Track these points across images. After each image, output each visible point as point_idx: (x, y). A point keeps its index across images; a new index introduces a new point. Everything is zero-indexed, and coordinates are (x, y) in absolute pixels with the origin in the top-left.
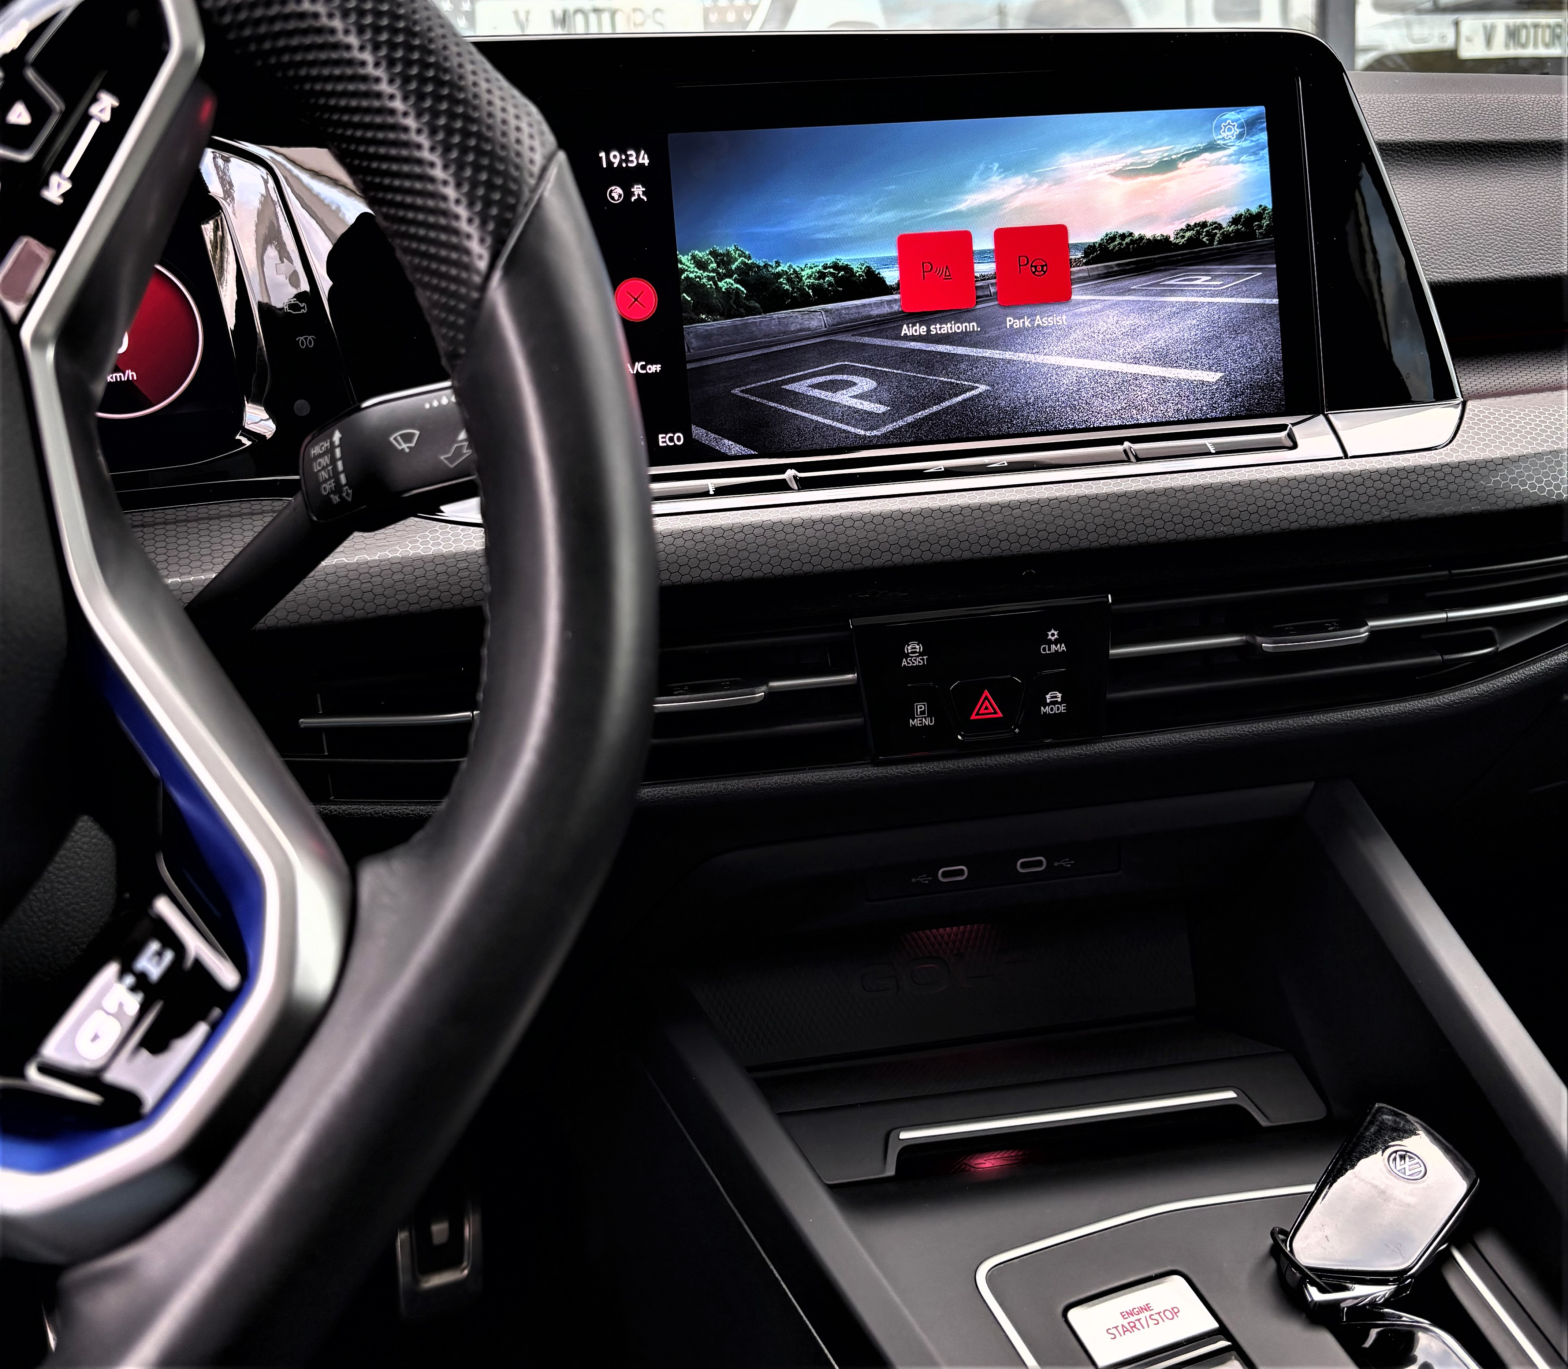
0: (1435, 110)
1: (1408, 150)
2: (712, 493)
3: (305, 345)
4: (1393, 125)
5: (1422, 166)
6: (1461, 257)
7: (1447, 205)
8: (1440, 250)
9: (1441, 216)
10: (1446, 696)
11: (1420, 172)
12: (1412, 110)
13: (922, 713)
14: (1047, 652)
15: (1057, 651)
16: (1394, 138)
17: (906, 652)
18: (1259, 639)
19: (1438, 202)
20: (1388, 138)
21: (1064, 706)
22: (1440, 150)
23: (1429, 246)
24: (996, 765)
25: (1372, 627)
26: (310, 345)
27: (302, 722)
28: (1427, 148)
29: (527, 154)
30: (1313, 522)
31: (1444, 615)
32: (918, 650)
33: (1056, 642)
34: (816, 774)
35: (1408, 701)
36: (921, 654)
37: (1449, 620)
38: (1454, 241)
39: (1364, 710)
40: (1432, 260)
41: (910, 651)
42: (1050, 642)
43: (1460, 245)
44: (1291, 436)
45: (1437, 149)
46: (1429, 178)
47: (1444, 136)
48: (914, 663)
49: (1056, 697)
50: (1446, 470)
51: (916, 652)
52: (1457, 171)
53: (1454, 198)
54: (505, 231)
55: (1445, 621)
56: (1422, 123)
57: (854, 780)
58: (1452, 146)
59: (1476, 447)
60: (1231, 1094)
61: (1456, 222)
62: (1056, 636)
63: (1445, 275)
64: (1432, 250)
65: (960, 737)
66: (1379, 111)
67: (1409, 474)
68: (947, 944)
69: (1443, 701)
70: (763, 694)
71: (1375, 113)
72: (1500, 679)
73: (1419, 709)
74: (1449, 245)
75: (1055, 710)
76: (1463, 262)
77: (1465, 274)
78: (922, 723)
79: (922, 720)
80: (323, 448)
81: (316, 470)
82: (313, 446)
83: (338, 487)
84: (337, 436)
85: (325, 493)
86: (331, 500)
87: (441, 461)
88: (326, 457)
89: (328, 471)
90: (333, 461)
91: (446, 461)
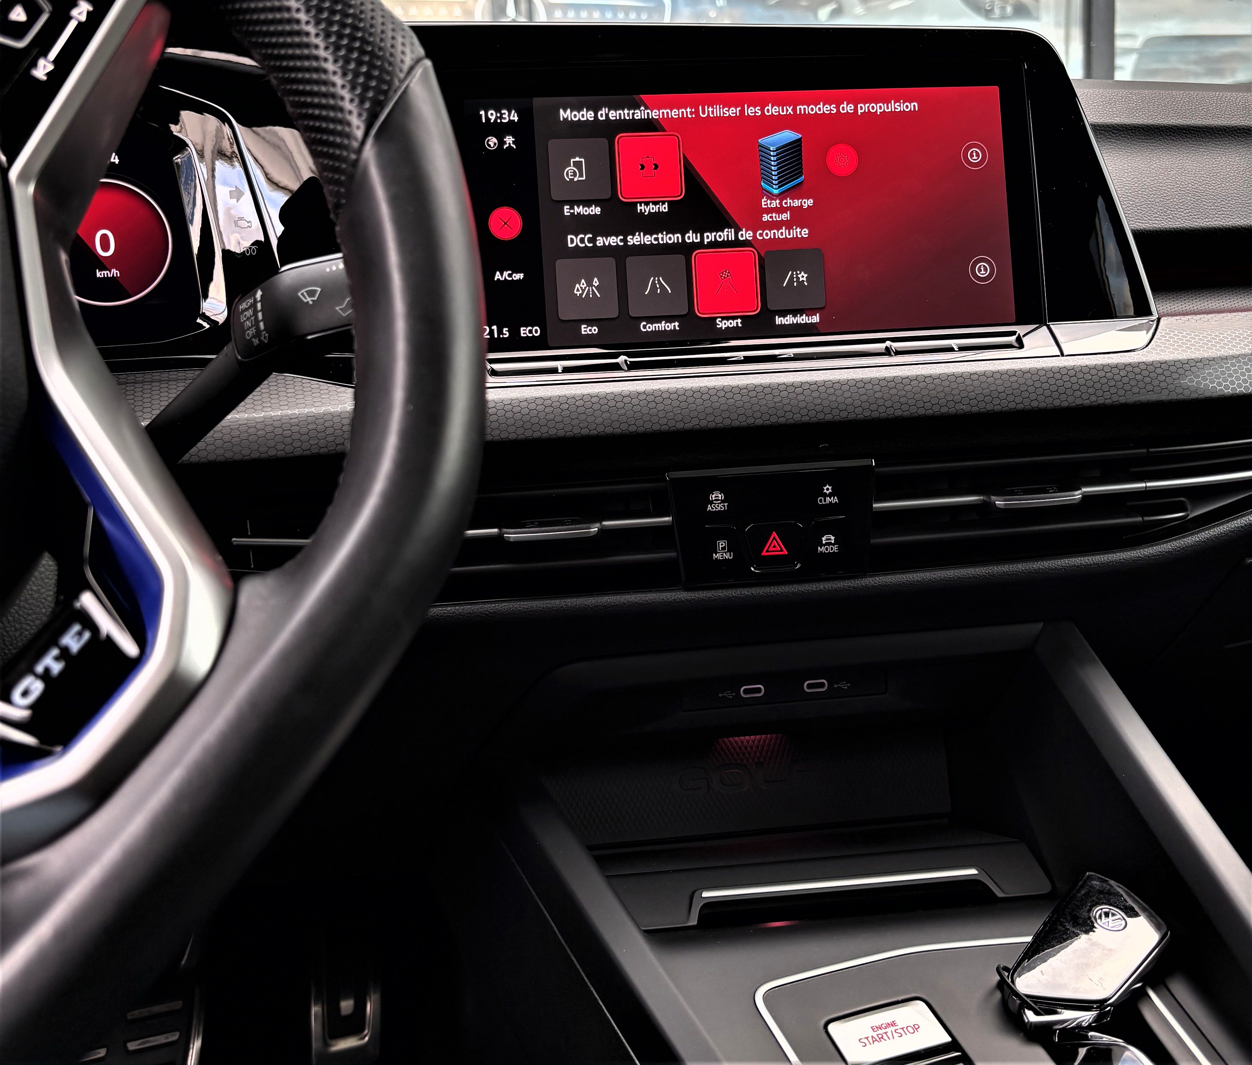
0: (1139, 101)
1: (1118, 131)
2: (560, 371)
3: (249, 253)
4: (1105, 112)
5: (1128, 143)
6: (1159, 212)
7: (1148, 172)
8: (1142, 206)
9: (1143, 180)
10: (1146, 550)
11: (1126, 148)
12: (1120, 101)
13: (723, 548)
14: (823, 503)
15: (830, 503)
16: (1106, 121)
17: (711, 499)
18: (993, 498)
19: (1141, 170)
20: (1101, 121)
21: (836, 547)
22: (1142, 131)
23: (1133, 203)
24: (782, 593)
25: (1085, 492)
26: (254, 253)
27: (235, 541)
28: (1132, 129)
30: (1035, 404)
31: (1143, 485)
32: (720, 499)
33: (830, 495)
34: (639, 596)
35: (1115, 553)
36: (723, 501)
37: (1147, 489)
38: (1153, 199)
39: (1079, 559)
40: (1136, 213)
41: (713, 499)
42: (825, 495)
43: (1158, 202)
44: (1019, 340)
45: (1140, 131)
46: (1134, 152)
47: (1145, 121)
48: (717, 508)
49: (830, 539)
50: (1142, 367)
51: (718, 500)
52: (1156, 148)
53: (1154, 168)
54: (378, 109)
55: (1145, 489)
56: (1128, 110)
57: (669, 602)
58: (1151, 128)
59: (1167, 351)
60: (973, 871)
61: (1155, 185)
62: (830, 491)
63: (1146, 224)
64: (1136, 205)
65: (752, 569)
66: (1095, 101)
67: (1113, 369)
68: (750, 754)
69: (1144, 553)
70: (597, 529)
71: (1092, 103)
72: (1190, 538)
73: (1124, 559)
74: (1149, 202)
75: (829, 550)
76: (1160, 215)
77: (1162, 224)
78: (723, 557)
79: (723, 555)
80: (248, 304)
81: (242, 321)
82: (241, 304)
83: (258, 332)
84: (259, 294)
85: (248, 338)
86: (252, 342)
87: (337, 311)
88: (250, 310)
89: (251, 320)
90: (255, 312)
91: (340, 311)
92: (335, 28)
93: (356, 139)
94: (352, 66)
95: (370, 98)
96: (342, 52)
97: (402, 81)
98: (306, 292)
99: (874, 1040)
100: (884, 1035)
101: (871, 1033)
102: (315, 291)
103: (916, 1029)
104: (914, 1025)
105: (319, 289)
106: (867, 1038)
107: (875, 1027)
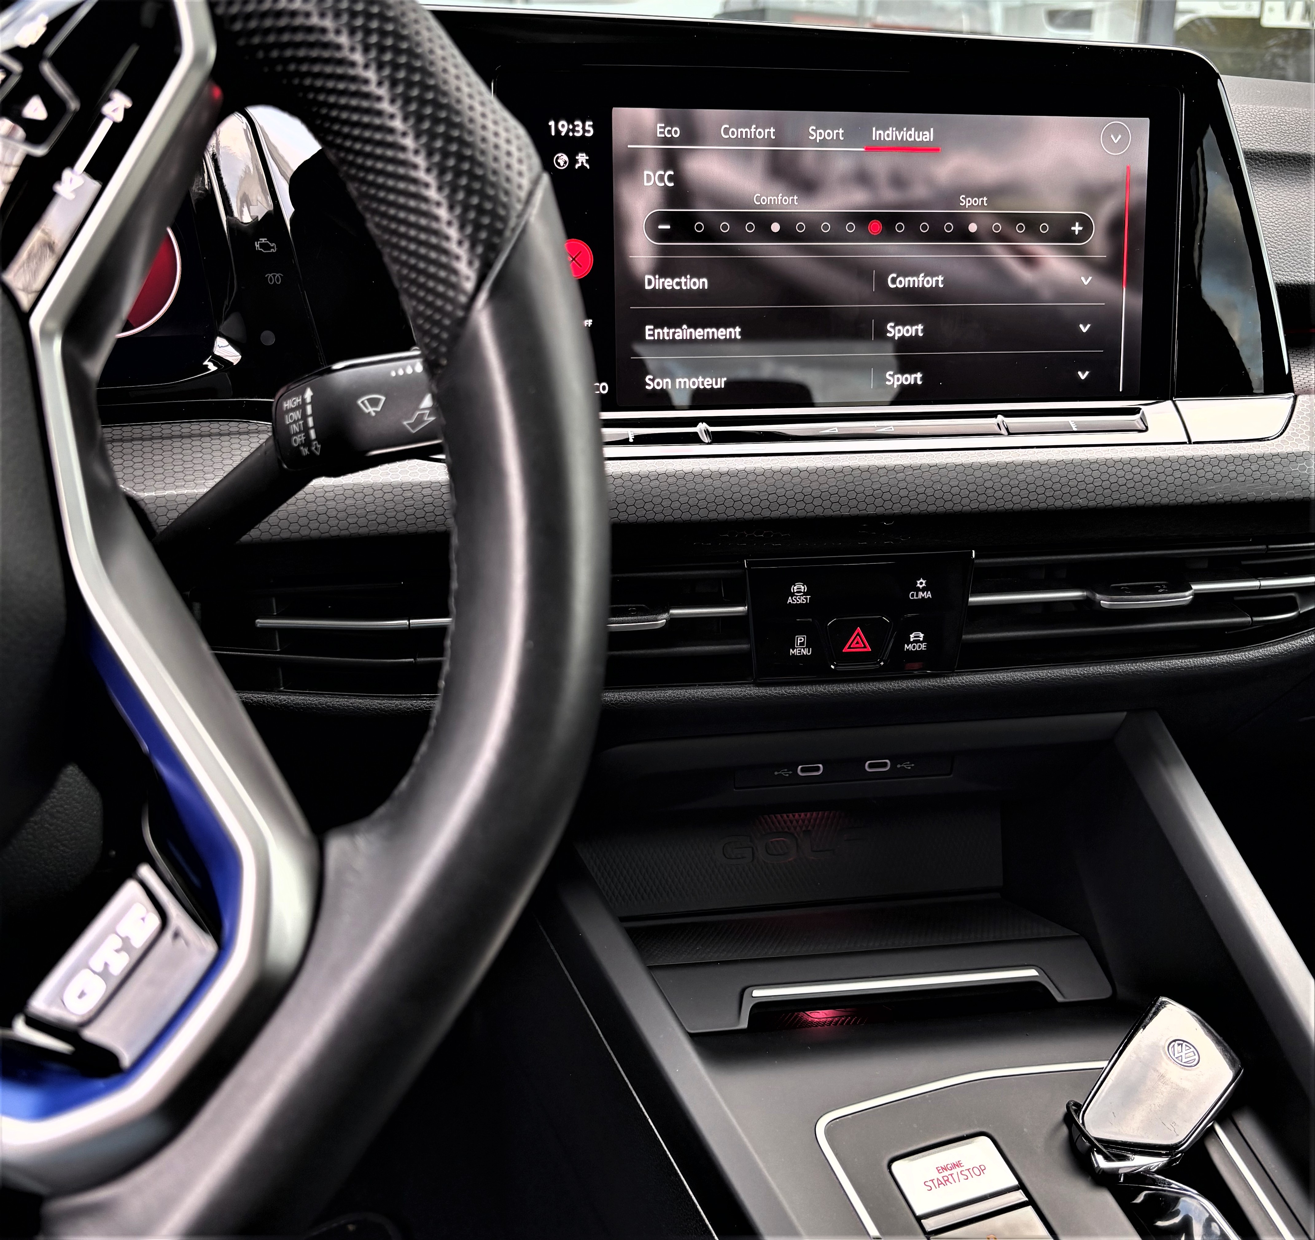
0: (1292, 123)
1: (1265, 159)
2: (631, 440)
3: (273, 281)
4: (1254, 135)
5: (1275, 175)
6: (1303, 262)
7: (1294, 212)
8: (1284, 254)
9: (1288, 222)
10: (1251, 652)
11: (1273, 180)
12: (1272, 121)
13: (802, 644)
14: (915, 598)
15: (923, 598)
16: (1253, 148)
17: (792, 591)
18: (1098, 596)
19: (1286, 209)
20: (1249, 146)
21: (924, 645)
22: (1292, 161)
23: (1276, 249)
24: (861, 691)
25: (1195, 590)
26: (278, 281)
27: (258, 622)
28: (1282, 158)
29: (515, 178)
30: (1156, 500)
31: (1258, 583)
32: (803, 591)
33: (923, 590)
34: (706, 690)
35: (1219, 655)
36: (805, 594)
37: (1261, 588)
38: (1298, 246)
39: (1180, 661)
40: (1277, 263)
41: (795, 591)
42: (918, 590)
43: (1303, 250)
44: (1143, 419)
45: (1290, 160)
46: (1281, 186)
47: (1297, 148)
48: (798, 601)
49: (918, 637)
50: (1277, 460)
51: (801, 592)
52: (1306, 181)
53: (1301, 206)
54: (492, 256)
55: (1258, 588)
56: (1279, 134)
57: (738, 698)
58: (1303, 158)
59: (1304, 441)
60: (1032, 973)
61: (1302, 228)
62: (924, 585)
63: (1286, 277)
64: (1278, 253)
65: (833, 667)
66: (1244, 121)
67: (1244, 462)
68: (797, 822)
69: (1249, 657)
70: (665, 621)
71: (1240, 123)
72: (1299, 641)
73: (1227, 662)
74: (1293, 250)
75: (917, 648)
76: (1304, 266)
77: (1305, 277)
78: (800, 653)
79: (801, 650)
80: (295, 403)
81: (287, 423)
82: (286, 400)
83: (308, 442)
84: (309, 394)
85: (295, 445)
86: (300, 452)
87: (404, 426)
88: (298, 412)
89: (299, 425)
90: (304, 417)
91: (408, 427)
92: (439, 144)
93: (464, 292)
94: (461, 196)
95: (482, 241)
96: (449, 177)
97: (520, 216)
98: (368, 400)
99: (940, 1183)
100: (950, 1177)
101: (936, 1175)
102: (379, 400)
103: (982, 1170)
104: (980, 1166)
105: (383, 398)
106: (932, 1180)
107: (940, 1168)
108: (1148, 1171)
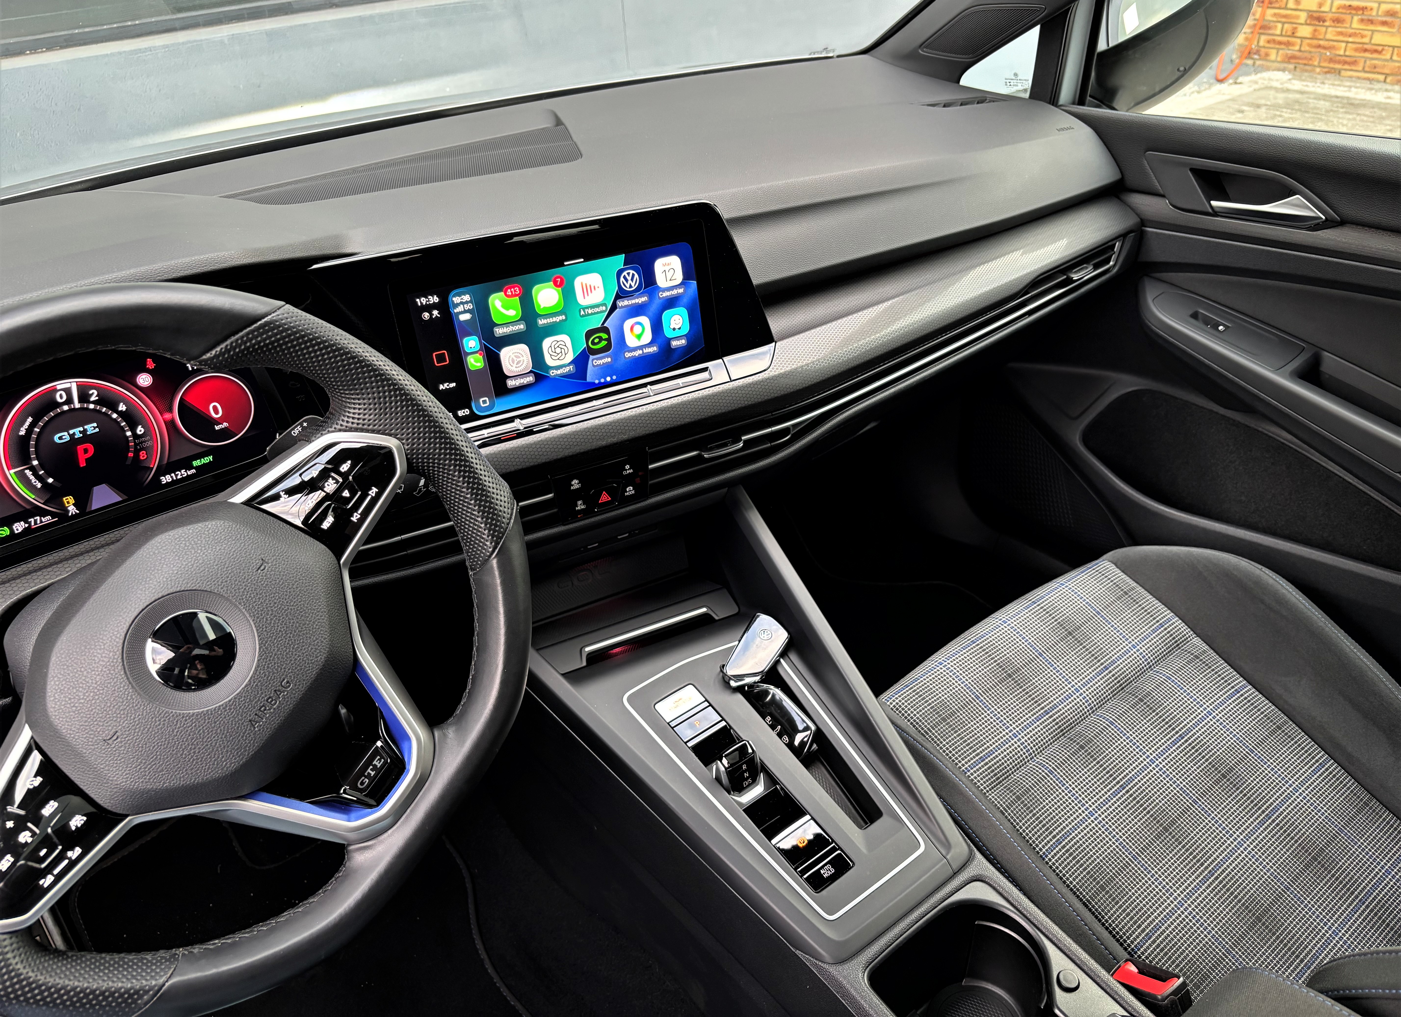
6: (774, 269)
7: (768, 243)
10: (773, 458)
12: (752, 196)
13: (581, 504)
14: (626, 473)
18: (701, 452)
21: (633, 491)
22: (764, 216)
24: (610, 516)
25: (744, 440)
31: (770, 430)
33: (629, 469)
34: (541, 533)
36: (578, 483)
39: (743, 469)
40: (756, 274)
41: (573, 483)
42: (626, 470)
44: (710, 372)
48: (575, 487)
49: (630, 489)
50: (769, 380)
51: (576, 483)
55: (766, 433)
57: (555, 533)
59: (778, 367)
60: (704, 610)
65: (595, 509)
72: (791, 448)
73: (763, 465)
99: (674, 707)
100: (678, 704)
101: (672, 705)
104: (689, 697)
106: (671, 707)
108: (755, 683)
